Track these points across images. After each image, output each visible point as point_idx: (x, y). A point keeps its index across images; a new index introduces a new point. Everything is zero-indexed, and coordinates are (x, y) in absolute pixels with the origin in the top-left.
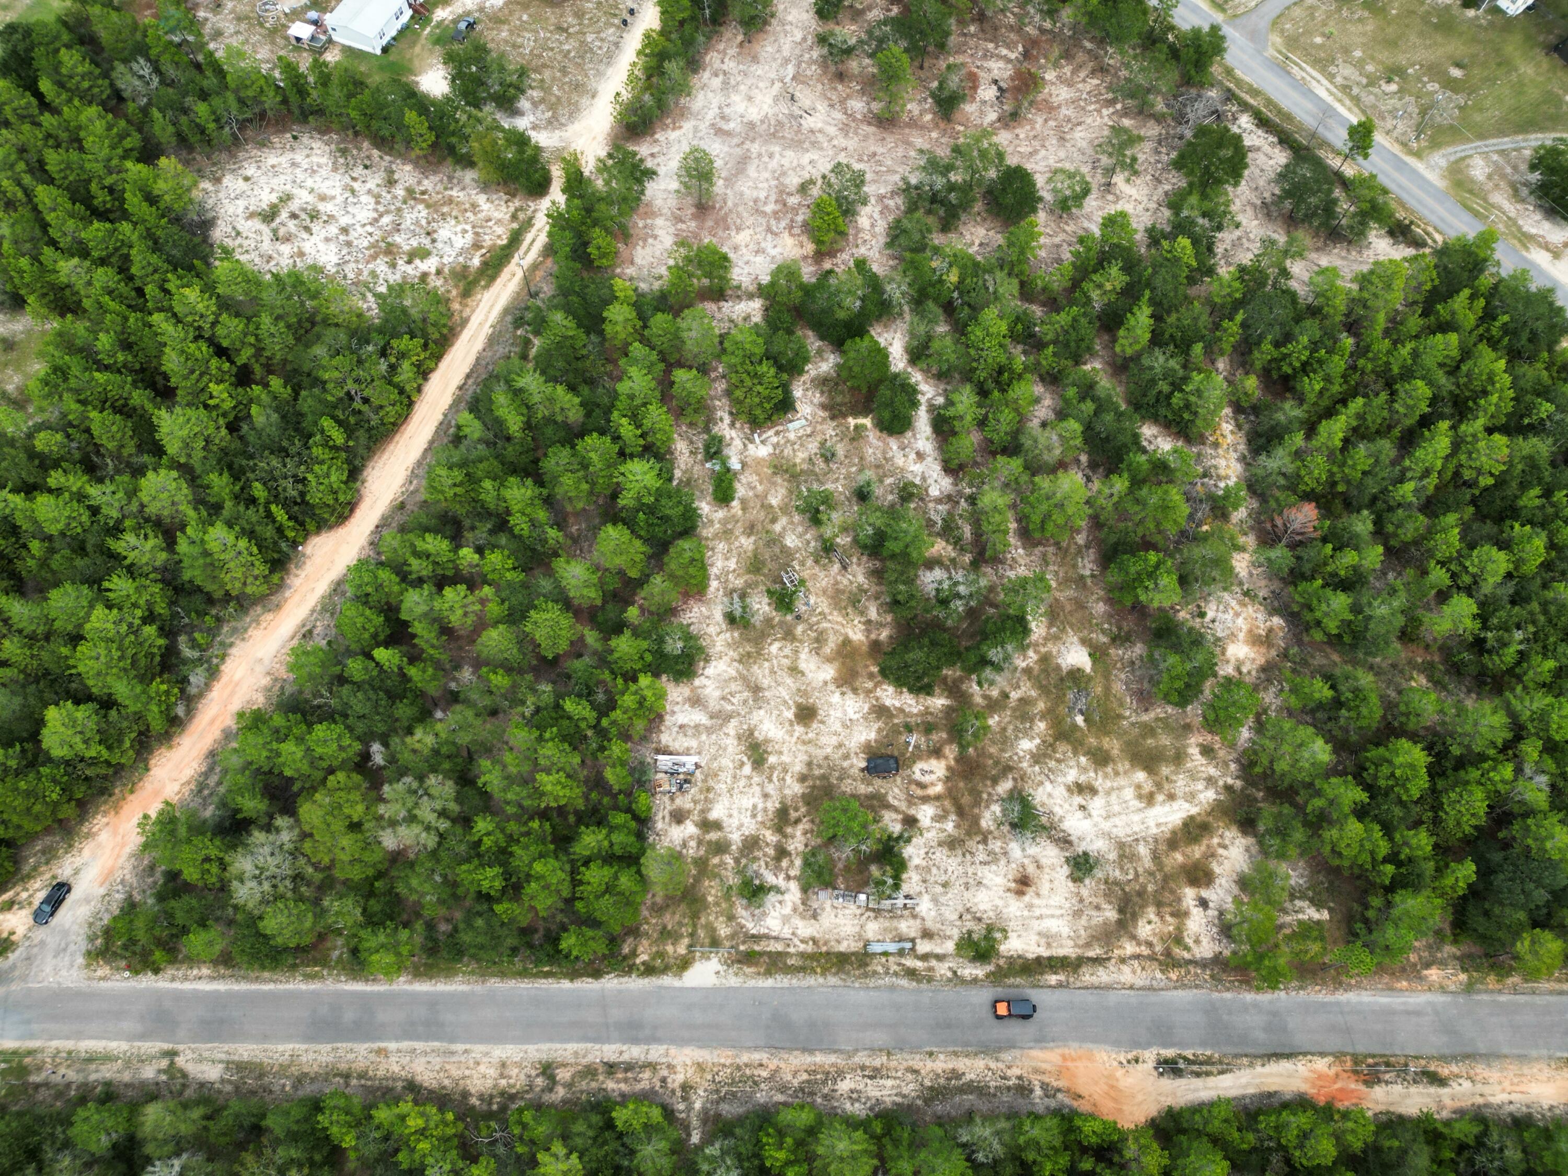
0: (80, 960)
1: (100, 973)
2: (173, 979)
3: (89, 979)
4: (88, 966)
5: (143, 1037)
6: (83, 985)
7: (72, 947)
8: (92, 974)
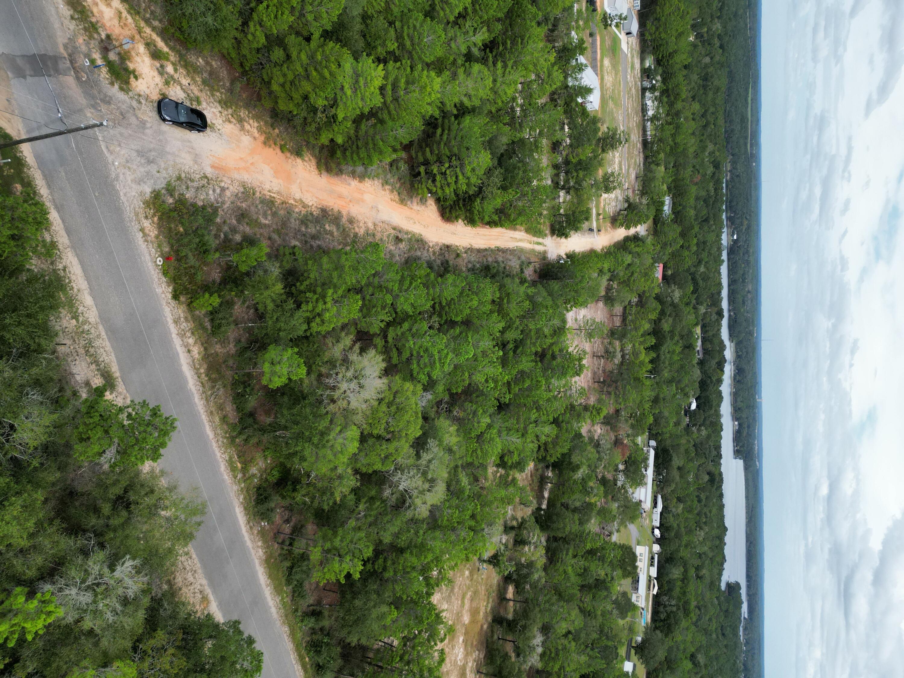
0: (148, 190)
1: (147, 224)
2: (176, 322)
3: (137, 214)
4: (147, 204)
5: (112, 332)
6: (129, 213)
7: (153, 168)
8: (142, 216)
